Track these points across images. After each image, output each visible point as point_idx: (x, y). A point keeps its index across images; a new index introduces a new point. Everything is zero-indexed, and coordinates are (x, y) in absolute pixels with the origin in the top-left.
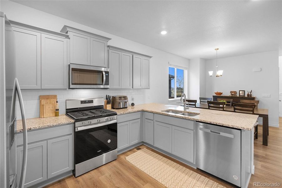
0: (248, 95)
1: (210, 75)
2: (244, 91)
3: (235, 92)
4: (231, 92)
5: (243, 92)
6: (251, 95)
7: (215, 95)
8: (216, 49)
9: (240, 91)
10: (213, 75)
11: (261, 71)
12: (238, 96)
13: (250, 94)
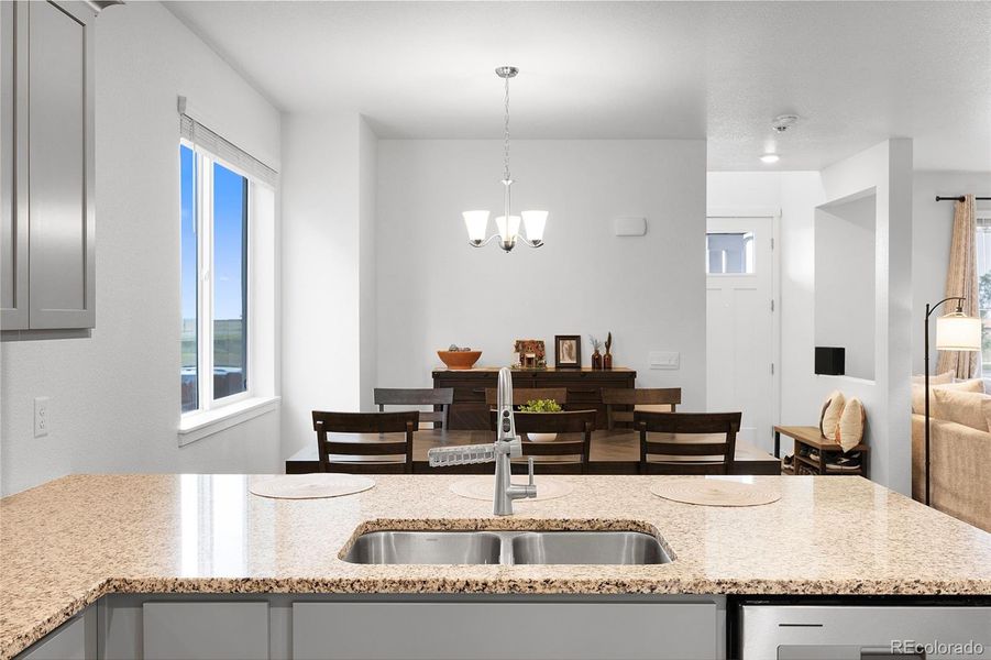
0: (596, 359)
1: (474, 237)
2: (577, 338)
3: (538, 346)
4: (521, 346)
5: (574, 342)
6: (609, 358)
7: (443, 367)
8: (500, 73)
9: (558, 338)
10: (487, 237)
11: (645, 233)
12: (550, 365)
13: (603, 352)
